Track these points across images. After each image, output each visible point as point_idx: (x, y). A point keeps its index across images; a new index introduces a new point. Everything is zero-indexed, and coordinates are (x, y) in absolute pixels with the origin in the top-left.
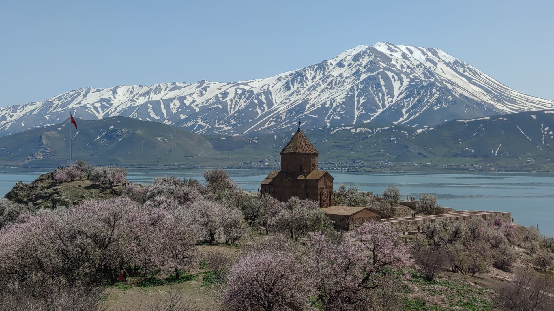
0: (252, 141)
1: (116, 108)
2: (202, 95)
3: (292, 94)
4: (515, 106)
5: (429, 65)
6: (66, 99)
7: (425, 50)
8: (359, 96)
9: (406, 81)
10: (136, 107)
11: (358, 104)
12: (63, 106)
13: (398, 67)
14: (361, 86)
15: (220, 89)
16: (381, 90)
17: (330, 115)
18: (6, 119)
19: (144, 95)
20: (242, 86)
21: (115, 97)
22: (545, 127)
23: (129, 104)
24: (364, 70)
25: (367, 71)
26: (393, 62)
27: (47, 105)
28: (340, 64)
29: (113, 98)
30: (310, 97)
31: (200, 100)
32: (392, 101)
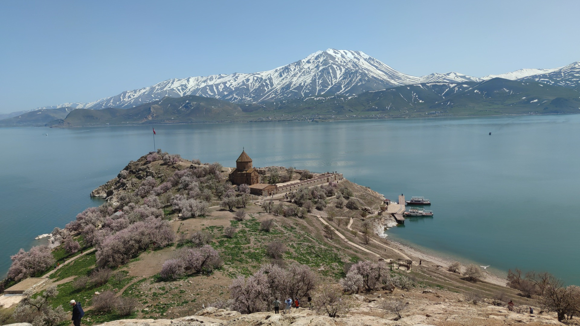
0: (263, 107)
1: (190, 89)
2: (235, 81)
3: (283, 79)
4: (400, 81)
5: (355, 60)
6: (162, 85)
7: (353, 52)
8: (319, 79)
9: (343, 70)
10: (200, 89)
11: (318, 83)
12: (161, 89)
13: (339, 62)
14: (319, 74)
15: (245, 77)
16: (330, 75)
17: (304, 90)
18: (131, 98)
19: (204, 82)
20: (256, 75)
21: (188, 83)
22: (414, 93)
23: (196, 87)
24: (321, 65)
25: (323, 65)
26: (336, 60)
27: (152, 89)
28: (308, 62)
29: (187, 84)
30: (293, 80)
31: (234, 84)
32: (336, 81)
